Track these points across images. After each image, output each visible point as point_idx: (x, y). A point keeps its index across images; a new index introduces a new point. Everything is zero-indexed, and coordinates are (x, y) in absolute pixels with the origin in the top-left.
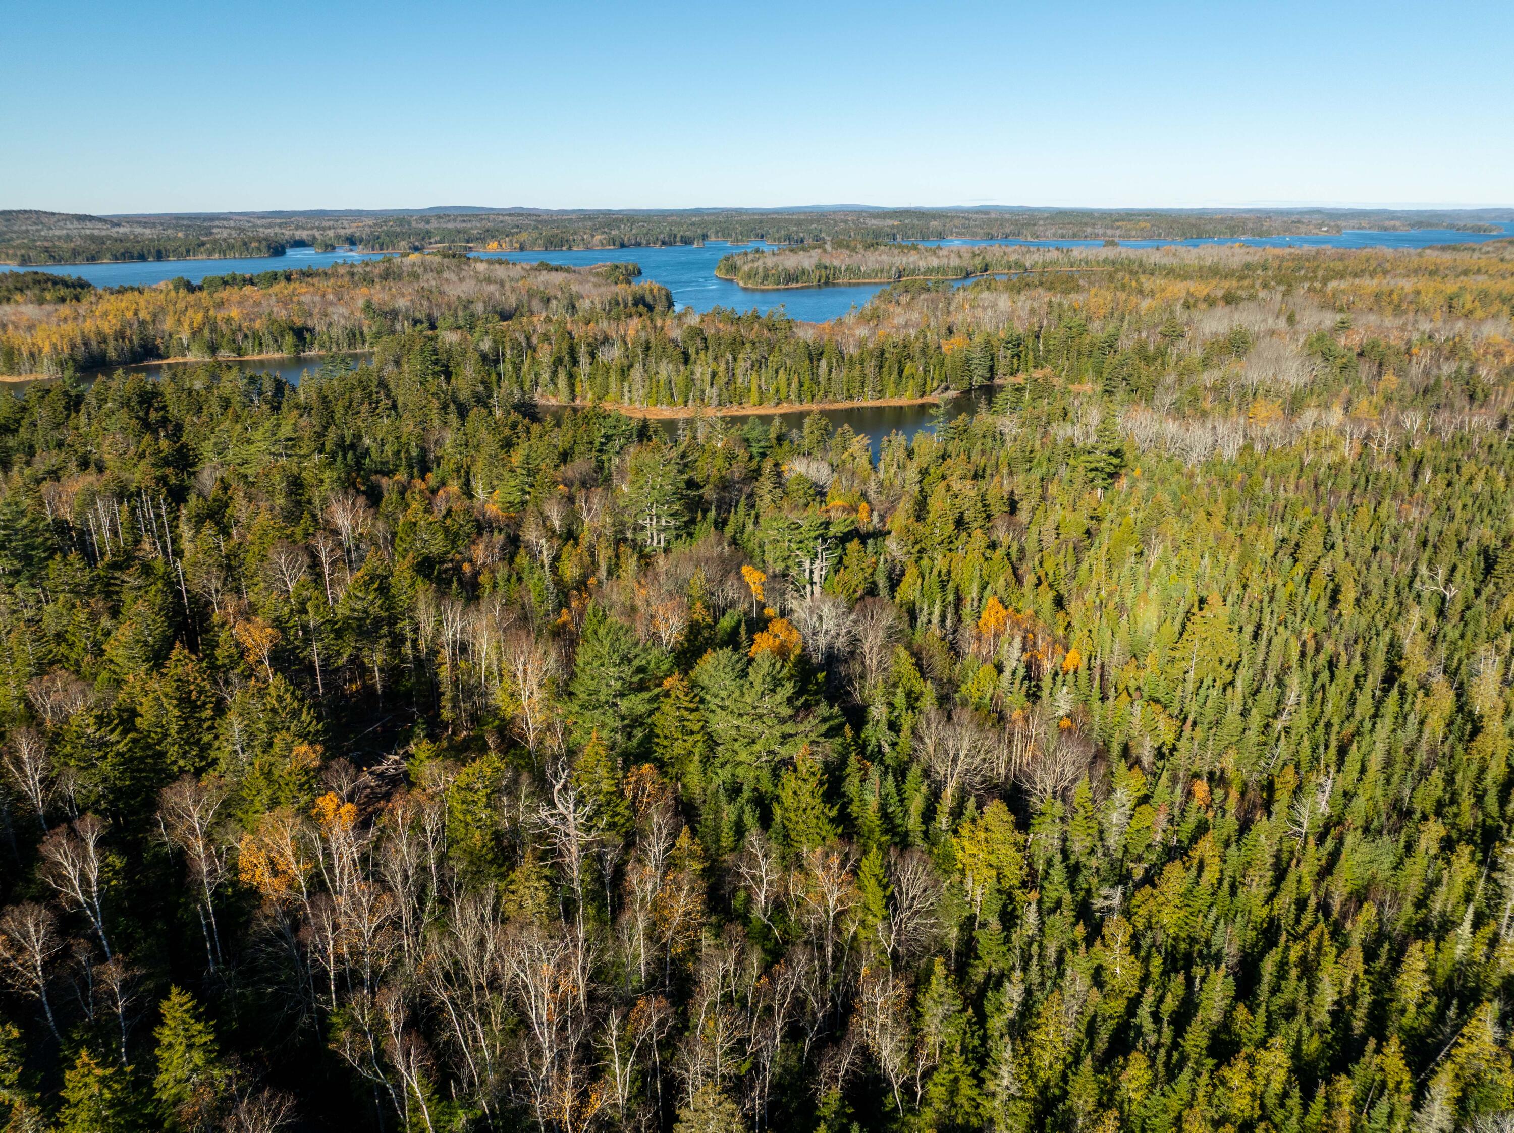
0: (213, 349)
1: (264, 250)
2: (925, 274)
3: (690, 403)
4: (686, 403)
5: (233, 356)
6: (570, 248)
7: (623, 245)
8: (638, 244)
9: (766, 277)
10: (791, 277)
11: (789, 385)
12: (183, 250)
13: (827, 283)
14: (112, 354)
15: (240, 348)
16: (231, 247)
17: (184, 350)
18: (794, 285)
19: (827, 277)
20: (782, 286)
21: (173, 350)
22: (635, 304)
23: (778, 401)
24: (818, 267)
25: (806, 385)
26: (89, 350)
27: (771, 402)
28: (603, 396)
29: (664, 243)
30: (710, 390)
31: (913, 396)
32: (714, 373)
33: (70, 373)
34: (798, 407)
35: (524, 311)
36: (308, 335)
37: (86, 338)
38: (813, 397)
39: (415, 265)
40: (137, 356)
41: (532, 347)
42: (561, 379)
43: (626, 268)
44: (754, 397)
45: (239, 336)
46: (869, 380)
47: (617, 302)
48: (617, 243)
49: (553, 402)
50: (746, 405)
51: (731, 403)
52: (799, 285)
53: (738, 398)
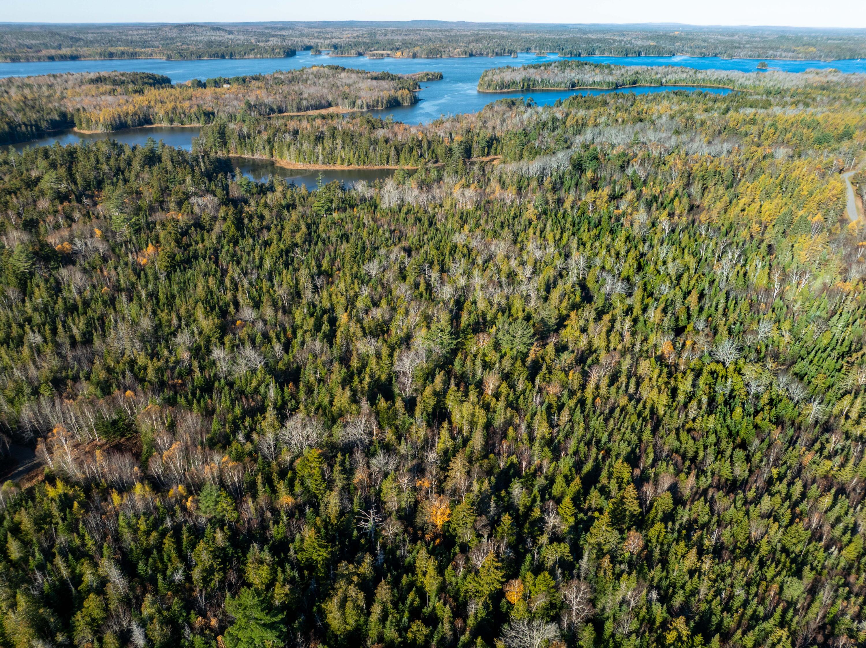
0: (171, 121)
1: (282, 53)
3: (312, 161)
5: (180, 125)
7: (471, 55)
8: (481, 55)
10: (504, 86)
12: (243, 53)
13: (528, 90)
14: (129, 122)
15: (182, 121)
16: (266, 51)
17: (161, 121)
18: (506, 90)
19: (528, 86)
20: (498, 91)
21: (157, 121)
22: (389, 102)
23: (350, 164)
24: (523, 80)
25: (362, 157)
26: (120, 120)
27: (346, 164)
28: (281, 156)
29: (497, 54)
30: (321, 157)
31: (412, 165)
32: (324, 149)
33: (110, 131)
34: (357, 167)
35: (333, 104)
36: (211, 116)
37: (119, 115)
38: (364, 163)
39: (312, 73)
40: (141, 123)
41: (260, 132)
42: (267, 148)
43: (433, 75)
44: (339, 161)
45: (183, 116)
46: (391, 156)
47: (378, 101)
48: (468, 54)
49: (264, 158)
50: (336, 164)
51: (329, 163)
52: (510, 90)
53: (333, 161)
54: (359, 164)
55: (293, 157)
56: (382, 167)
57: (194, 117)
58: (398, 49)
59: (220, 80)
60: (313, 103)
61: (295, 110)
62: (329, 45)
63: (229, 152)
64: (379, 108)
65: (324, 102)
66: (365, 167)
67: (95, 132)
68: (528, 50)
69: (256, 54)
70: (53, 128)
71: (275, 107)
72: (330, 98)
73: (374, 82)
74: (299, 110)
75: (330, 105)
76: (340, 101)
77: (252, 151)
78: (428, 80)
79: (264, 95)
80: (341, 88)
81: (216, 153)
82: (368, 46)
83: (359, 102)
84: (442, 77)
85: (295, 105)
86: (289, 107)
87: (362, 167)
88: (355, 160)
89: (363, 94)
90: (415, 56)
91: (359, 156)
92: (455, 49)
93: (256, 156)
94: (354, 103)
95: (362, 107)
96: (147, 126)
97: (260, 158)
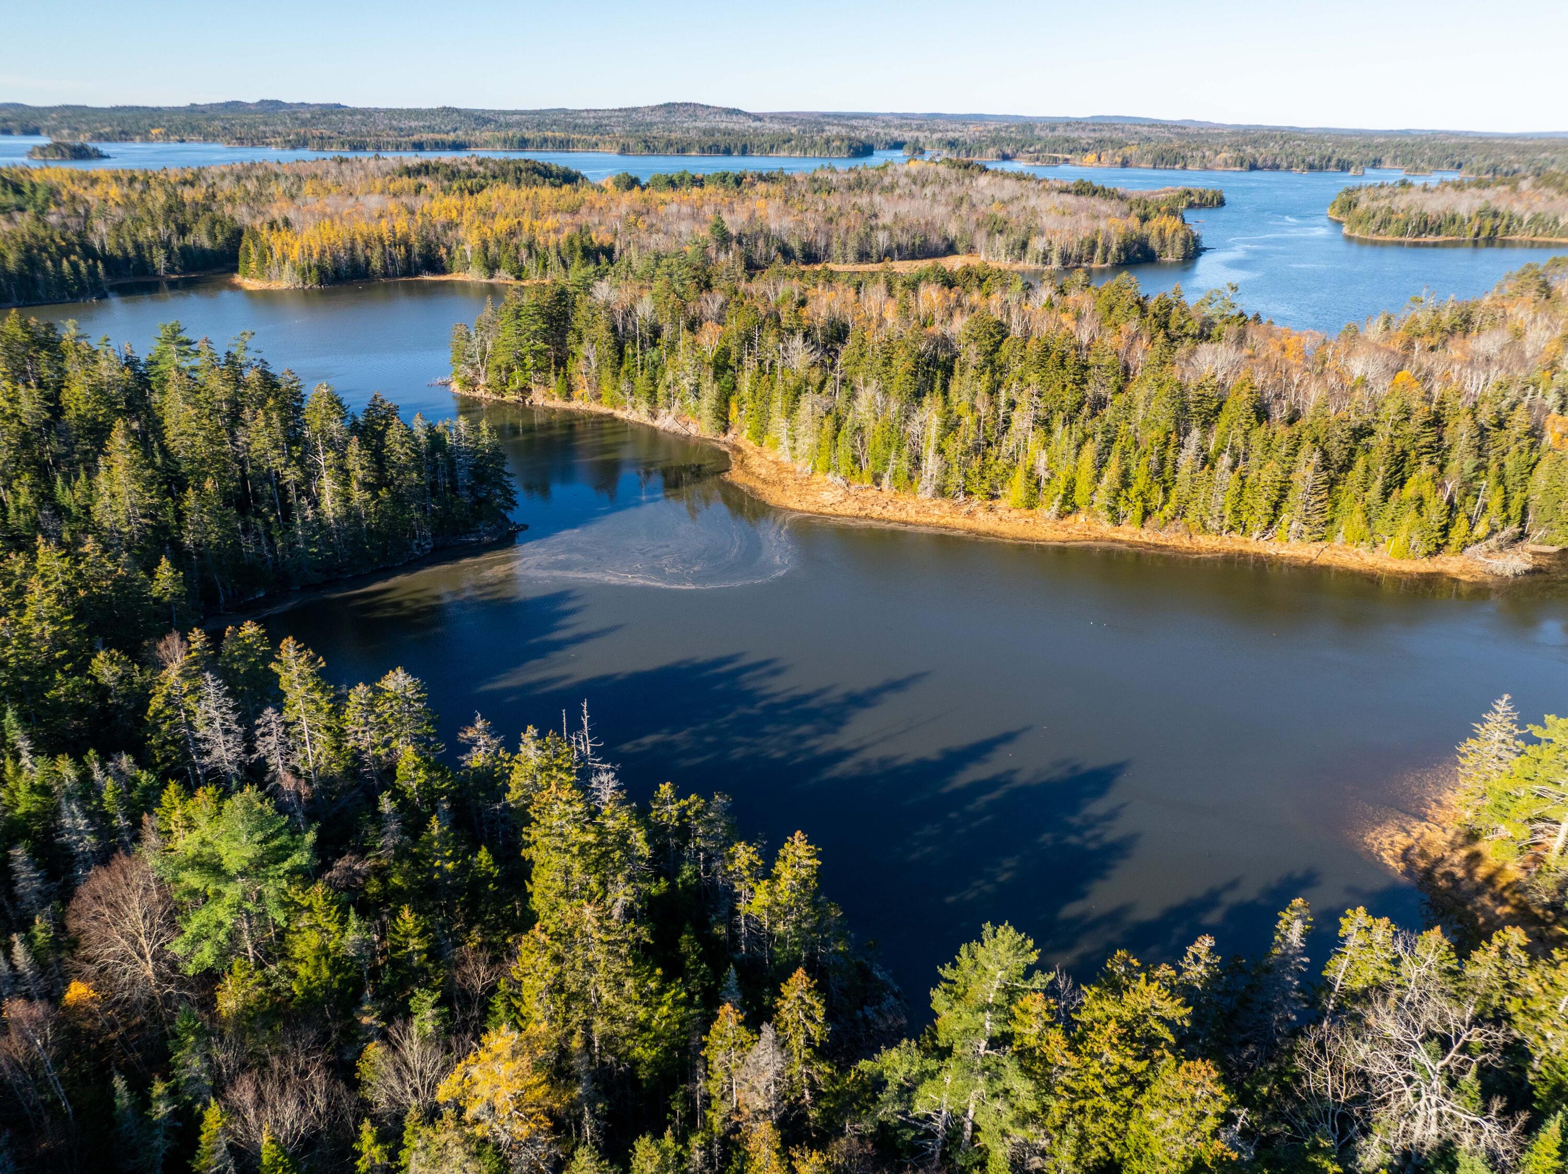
0: (492, 267)
1: (844, 149)
3: (885, 482)
5: (511, 280)
6: (1184, 167)
7: (1253, 167)
8: (1275, 167)
9: (1385, 223)
10: (1426, 226)
12: (767, 146)
13: (1490, 241)
14: (376, 264)
15: (521, 269)
16: (814, 145)
17: (466, 267)
18: (1431, 238)
19: (1494, 230)
20: (1407, 239)
21: (457, 264)
22: (1125, 248)
23: (1068, 507)
24: (1480, 214)
25: (1140, 481)
26: (353, 259)
27: (1049, 509)
28: (760, 433)
29: (1311, 167)
30: (931, 464)
31: (1408, 551)
32: (951, 426)
33: (313, 283)
34: (1105, 529)
35: (960, 246)
36: (603, 259)
37: (353, 240)
38: (1147, 514)
39: (907, 175)
40: (411, 268)
41: (693, 325)
42: (710, 392)
43: (1201, 196)
44: (1016, 489)
45: (524, 253)
46: (1296, 497)
47: (1094, 245)
48: (1246, 164)
49: (692, 430)
50: (1001, 504)
51: (968, 494)
52: (1440, 239)
53: (986, 486)
54: (1116, 519)
55: (806, 443)
56: (1235, 543)
57: (553, 259)
58: (1085, 150)
59: (682, 179)
60: (904, 239)
61: (851, 256)
62: (940, 140)
63: (569, 391)
64: (1096, 264)
65: (935, 239)
66: (1147, 536)
67: (274, 286)
68: (1376, 163)
69: (792, 150)
70: (186, 269)
71: (795, 244)
72: (953, 230)
73: (1070, 199)
74: (863, 256)
75: (951, 249)
76: (980, 239)
77: (652, 397)
78: (1191, 205)
79: (771, 212)
80: (982, 208)
81: (525, 390)
82: (1022, 146)
83: (1038, 244)
84: (1222, 203)
85: (853, 243)
86: (836, 248)
87: (1130, 533)
88: (1102, 498)
89: (1048, 221)
90: (1125, 164)
91: (1125, 481)
92: (1217, 153)
93: (666, 422)
94: (1024, 245)
95: (1045, 258)
96: (428, 278)
97: (676, 427)
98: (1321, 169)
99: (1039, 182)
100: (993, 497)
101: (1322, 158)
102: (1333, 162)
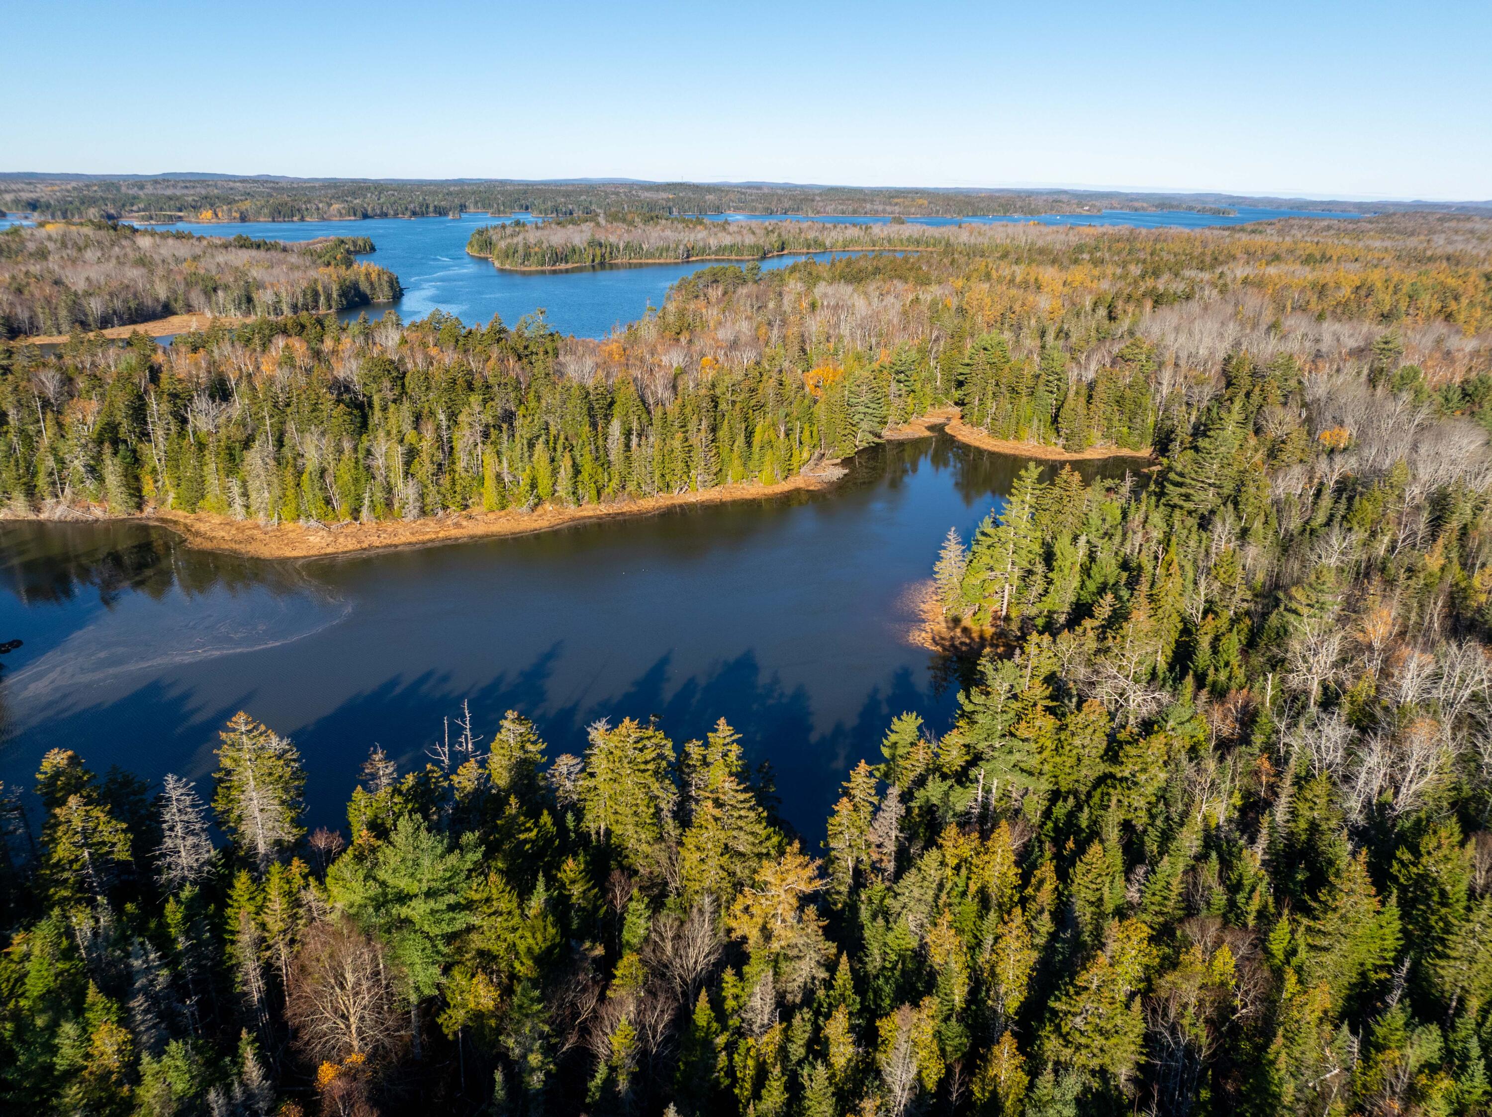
2: (716, 253)
3: (365, 513)
4: (355, 513)
6: (302, 219)
7: (365, 216)
9: (527, 256)
10: (558, 256)
11: (555, 472)
13: (602, 265)
18: (563, 266)
19: (603, 256)
20: (547, 268)
22: (343, 294)
23: (536, 500)
24: (591, 245)
27: (521, 506)
28: (193, 500)
29: (414, 214)
30: (404, 488)
31: (773, 478)
34: (572, 511)
35: (178, 306)
38: (599, 491)
42: (112, 470)
43: (355, 243)
44: (488, 495)
46: (697, 456)
47: (316, 294)
48: (359, 213)
49: (97, 513)
50: (475, 510)
51: (445, 508)
52: (569, 266)
53: (459, 498)
54: (578, 502)
58: (196, 208)
61: (67, 327)
65: (145, 303)
66: (603, 509)
68: (463, 208)
72: (157, 292)
73: (253, 254)
74: (80, 324)
75: (167, 311)
76: (194, 299)
77: (30, 492)
84: (373, 249)
85: (62, 313)
87: (592, 509)
88: (563, 487)
90: (244, 218)
91: (577, 469)
93: (59, 511)
94: (248, 299)
95: (276, 309)
97: (77, 513)
98: (423, 215)
99: (199, 239)
100: (466, 507)
101: (421, 206)
102: (431, 209)
